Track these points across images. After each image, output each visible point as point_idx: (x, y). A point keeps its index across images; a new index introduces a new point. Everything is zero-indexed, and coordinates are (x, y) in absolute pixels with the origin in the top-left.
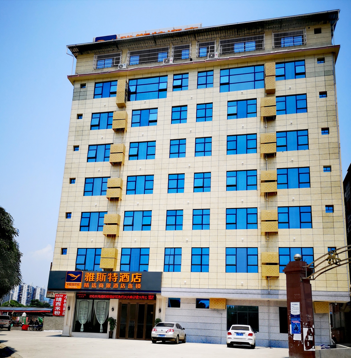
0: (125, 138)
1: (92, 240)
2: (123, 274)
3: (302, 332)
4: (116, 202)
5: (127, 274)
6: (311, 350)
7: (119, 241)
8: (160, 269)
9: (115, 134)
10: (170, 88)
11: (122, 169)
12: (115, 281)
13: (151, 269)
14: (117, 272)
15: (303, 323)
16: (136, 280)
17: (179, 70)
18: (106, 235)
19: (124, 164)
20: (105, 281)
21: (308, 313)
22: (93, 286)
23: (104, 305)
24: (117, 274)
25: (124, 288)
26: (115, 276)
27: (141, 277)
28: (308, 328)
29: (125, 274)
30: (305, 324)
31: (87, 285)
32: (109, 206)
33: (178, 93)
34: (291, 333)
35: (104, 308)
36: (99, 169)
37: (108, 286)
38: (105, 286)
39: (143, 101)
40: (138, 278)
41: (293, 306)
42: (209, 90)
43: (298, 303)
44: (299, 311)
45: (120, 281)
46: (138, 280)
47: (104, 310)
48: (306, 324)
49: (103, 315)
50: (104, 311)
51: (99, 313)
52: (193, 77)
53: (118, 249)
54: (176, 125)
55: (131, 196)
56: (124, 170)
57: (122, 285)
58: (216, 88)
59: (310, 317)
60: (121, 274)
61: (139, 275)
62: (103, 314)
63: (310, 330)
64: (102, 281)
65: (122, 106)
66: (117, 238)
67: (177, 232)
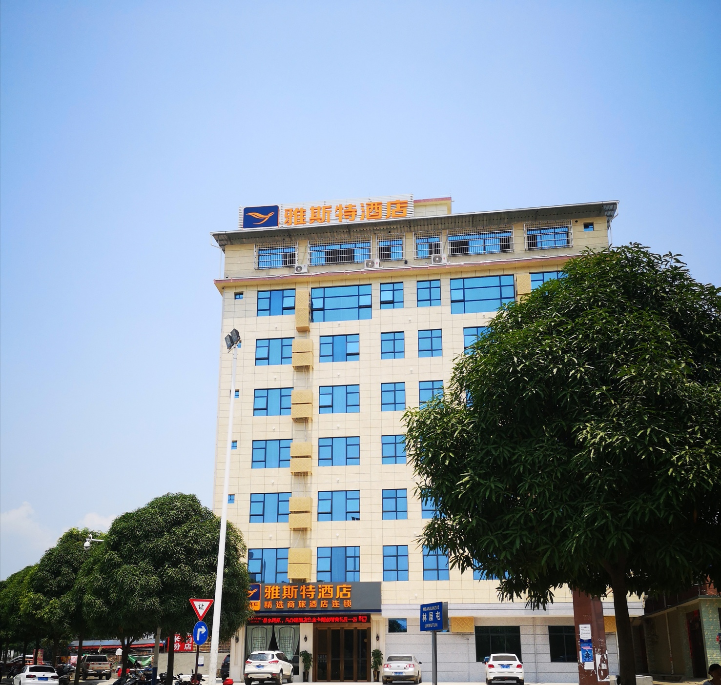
0: (311, 380)
1: (271, 536)
2: (323, 586)
3: (594, 660)
4: (304, 478)
5: (329, 586)
6: (605, 680)
7: (312, 537)
8: (377, 577)
9: (295, 373)
10: (376, 304)
11: (310, 428)
12: (312, 597)
13: (365, 577)
14: (313, 584)
15: (596, 649)
16: (344, 595)
17: (389, 277)
18: (292, 529)
19: (312, 420)
20: (296, 597)
21: (600, 637)
22: (279, 605)
23: (290, 633)
24: (314, 587)
25: (327, 606)
26: (311, 589)
27: (350, 590)
28: (601, 654)
29: (326, 586)
30: (597, 650)
31: (269, 605)
32: (293, 483)
33: (388, 312)
34: (581, 661)
35: (290, 637)
36: (274, 428)
37: (302, 604)
38: (297, 604)
39: (336, 323)
40: (347, 591)
41: (583, 629)
42: (435, 309)
43: (589, 626)
44: (590, 635)
45: (319, 597)
46: (346, 595)
47: (291, 640)
48: (599, 649)
49: (290, 648)
50: (291, 642)
51: (283, 645)
52: (410, 289)
53: (312, 548)
54: (389, 362)
55: (327, 470)
56: (313, 429)
57: (323, 603)
58: (446, 307)
59: (603, 642)
60: (320, 586)
61: (347, 588)
62: (291, 646)
63: (603, 657)
64: (292, 597)
65: (304, 331)
66: (309, 532)
67: (400, 522)
